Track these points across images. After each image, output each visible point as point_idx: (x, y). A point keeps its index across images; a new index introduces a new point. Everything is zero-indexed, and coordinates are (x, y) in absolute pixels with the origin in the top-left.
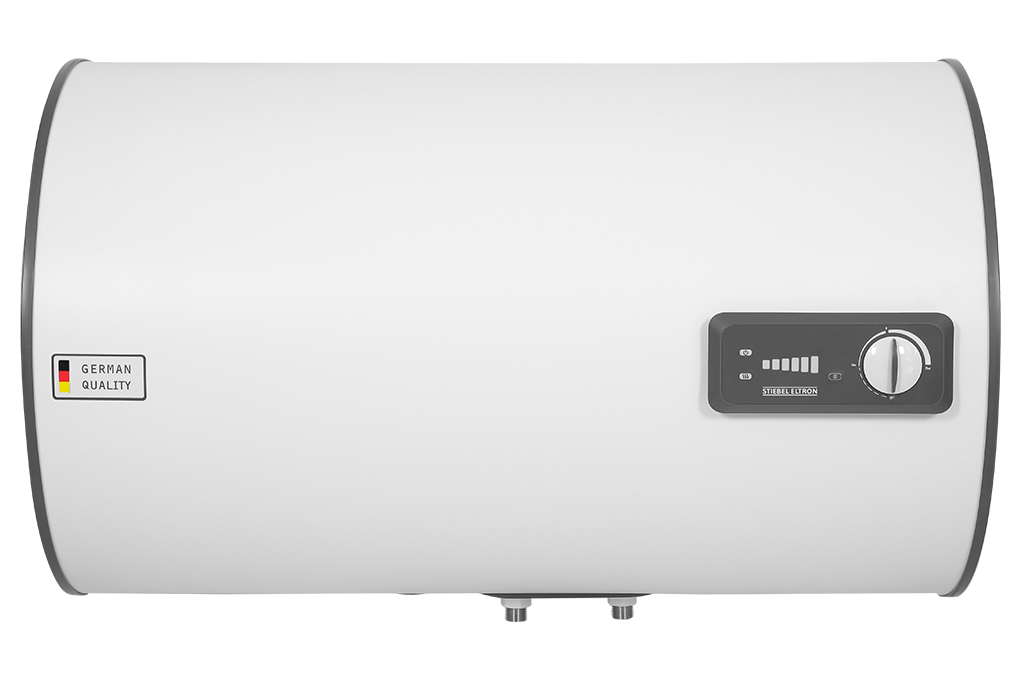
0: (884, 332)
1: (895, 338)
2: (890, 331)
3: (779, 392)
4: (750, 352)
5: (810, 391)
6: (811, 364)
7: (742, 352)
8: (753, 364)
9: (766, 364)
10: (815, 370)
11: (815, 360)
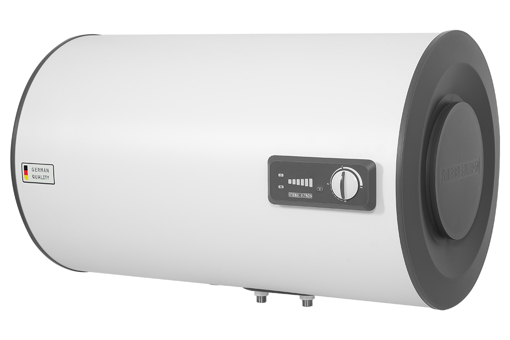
0: (341, 168)
1: (345, 171)
2: (344, 168)
3: (295, 195)
4: (283, 175)
5: (309, 196)
6: (309, 183)
7: (279, 175)
8: (284, 181)
9: (290, 182)
10: (311, 186)
11: (311, 180)
